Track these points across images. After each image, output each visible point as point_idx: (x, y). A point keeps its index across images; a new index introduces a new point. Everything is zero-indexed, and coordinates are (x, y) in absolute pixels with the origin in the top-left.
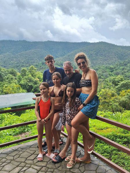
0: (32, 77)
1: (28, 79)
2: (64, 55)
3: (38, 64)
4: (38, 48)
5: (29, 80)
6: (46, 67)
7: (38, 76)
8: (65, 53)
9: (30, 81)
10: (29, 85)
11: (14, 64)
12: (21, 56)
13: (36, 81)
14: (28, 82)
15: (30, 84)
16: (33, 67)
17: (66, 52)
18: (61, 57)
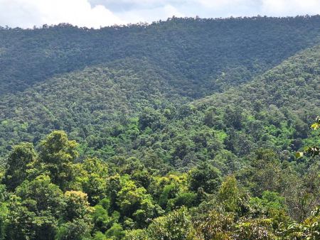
0: (52, 185)
1: (33, 196)
2: (249, 78)
3: (121, 128)
4: (128, 55)
5: (34, 202)
6: (156, 139)
7: (86, 179)
8: (250, 68)
9: (44, 203)
10: (32, 227)
11: (15, 133)
12: (50, 95)
13: (70, 202)
14: (31, 209)
15: (38, 221)
16: (60, 136)
17: (256, 66)
18: (232, 89)
